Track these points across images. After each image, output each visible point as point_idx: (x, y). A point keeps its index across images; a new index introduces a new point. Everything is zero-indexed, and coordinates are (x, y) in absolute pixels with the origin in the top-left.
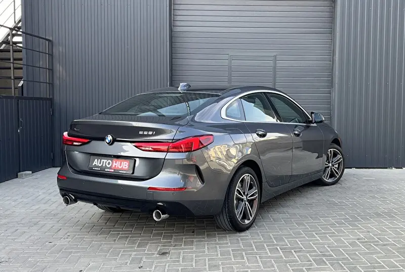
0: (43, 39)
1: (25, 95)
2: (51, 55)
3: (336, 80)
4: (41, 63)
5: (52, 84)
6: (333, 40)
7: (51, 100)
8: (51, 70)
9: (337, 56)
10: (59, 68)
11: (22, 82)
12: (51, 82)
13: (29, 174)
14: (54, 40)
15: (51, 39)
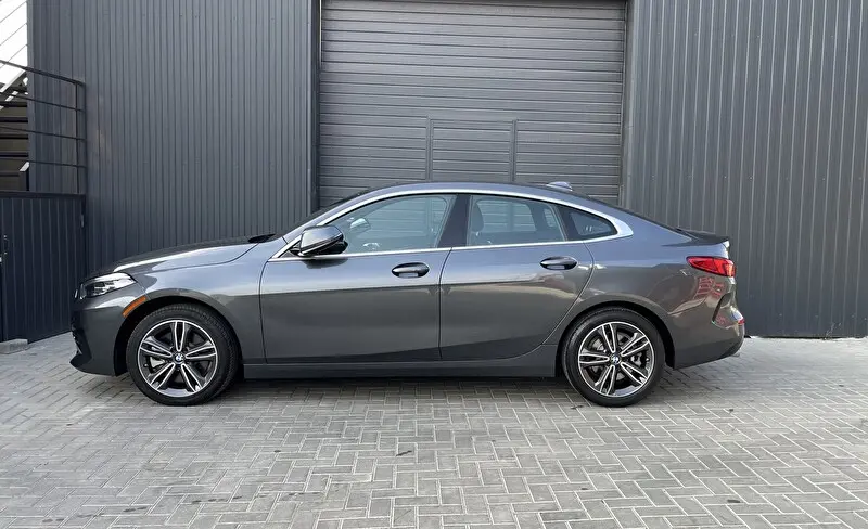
0: (68, 80)
1: (33, 189)
2: (82, 112)
3: (629, 171)
4: (64, 127)
5: (83, 169)
6: (623, 93)
7: (83, 200)
8: (82, 141)
9: (631, 124)
10: (97, 138)
11: (27, 165)
12: (82, 163)
13: (22, 345)
14: (88, 84)
15: (82, 80)
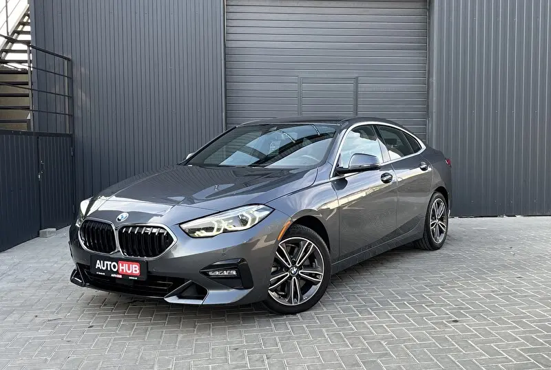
0: (60, 56)
2: (71, 78)
3: (434, 109)
4: (57, 88)
5: (72, 116)
7: (71, 136)
8: (71, 98)
10: (81, 96)
12: (71, 113)
14: (74, 59)
15: (70, 57)
